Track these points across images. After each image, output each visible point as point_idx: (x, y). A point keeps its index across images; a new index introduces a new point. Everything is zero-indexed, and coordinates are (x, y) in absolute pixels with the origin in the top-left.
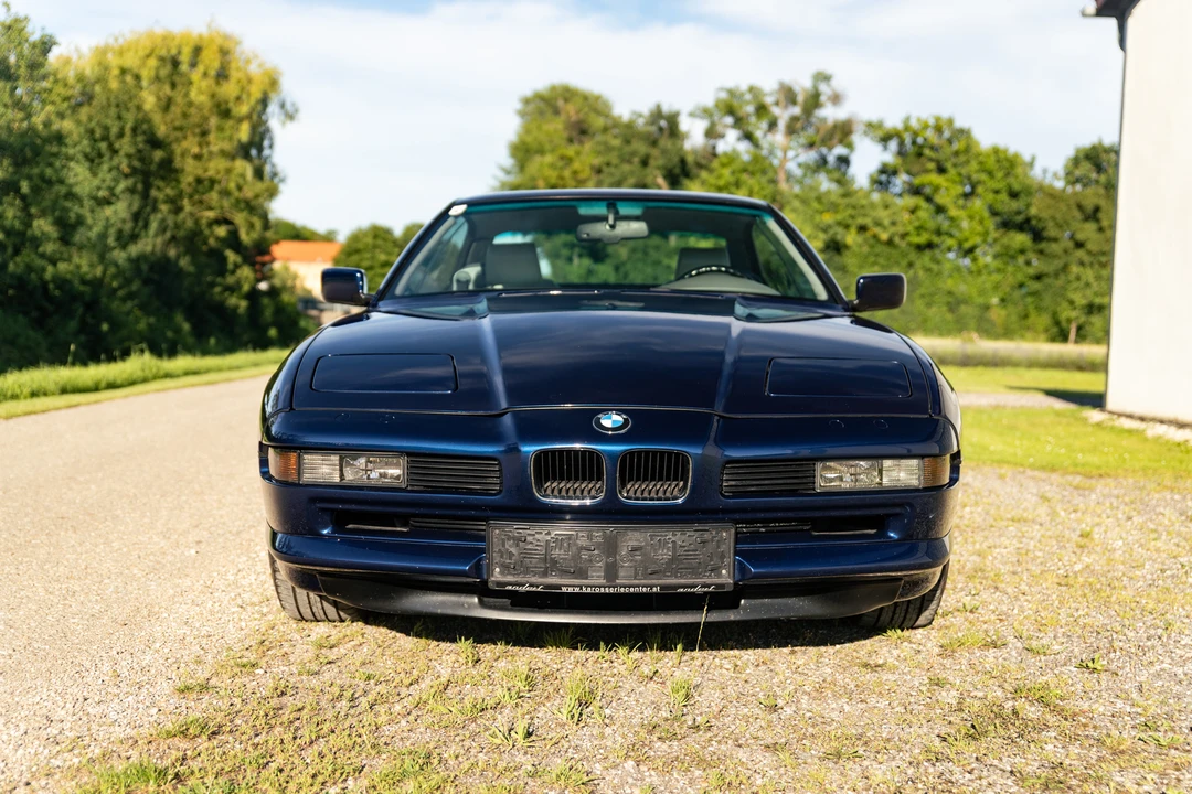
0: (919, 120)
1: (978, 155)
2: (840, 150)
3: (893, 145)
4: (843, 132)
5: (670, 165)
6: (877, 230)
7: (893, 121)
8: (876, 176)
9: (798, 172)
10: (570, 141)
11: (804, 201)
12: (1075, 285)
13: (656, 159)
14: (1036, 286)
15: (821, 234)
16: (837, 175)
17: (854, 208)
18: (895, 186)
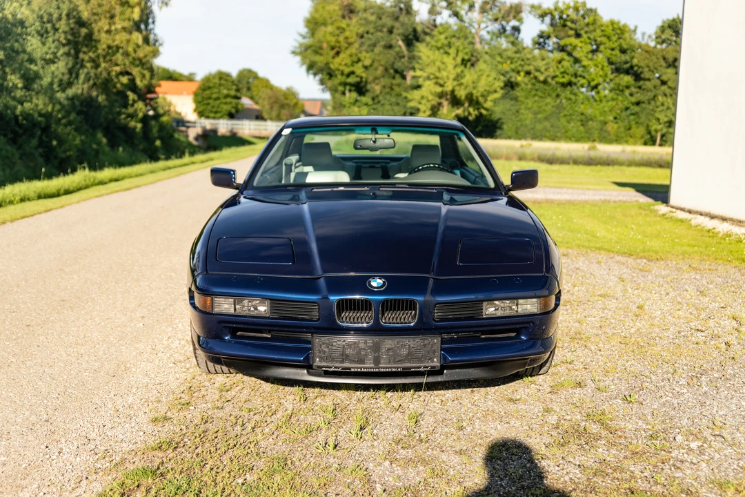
0: (564, 3)
1: (602, 26)
2: (514, 23)
4: (516, 11)
5: (406, 34)
6: (537, 74)
8: (537, 39)
9: (488, 37)
10: (343, 17)
11: (492, 56)
12: (661, 108)
13: (398, 29)
14: (636, 109)
15: (502, 78)
16: (512, 39)
17: (523, 60)
18: (549, 46)
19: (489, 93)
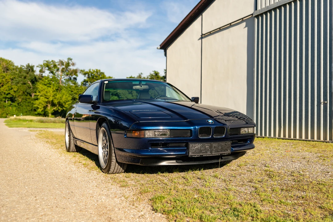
0: (93, 70)
2: (74, 76)
3: (87, 76)
4: (75, 72)
5: (32, 79)
7: (87, 70)
8: (83, 82)
9: (64, 81)
10: (4, 72)
11: (66, 88)
13: (28, 77)
15: (71, 96)
16: (74, 82)
17: (78, 90)
18: (87, 85)
19: (67, 101)
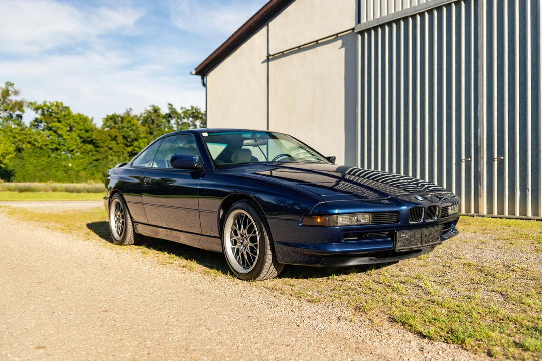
0: (50, 102)
1: (73, 117)
2: (18, 112)
3: (40, 111)
4: (20, 105)
6: (36, 143)
7: (40, 103)
8: (33, 123)
11: (5, 132)
12: (111, 163)
14: (96, 163)
15: (13, 145)
16: (17, 122)
17: (25, 135)
18: (41, 127)
19: (7, 154)
